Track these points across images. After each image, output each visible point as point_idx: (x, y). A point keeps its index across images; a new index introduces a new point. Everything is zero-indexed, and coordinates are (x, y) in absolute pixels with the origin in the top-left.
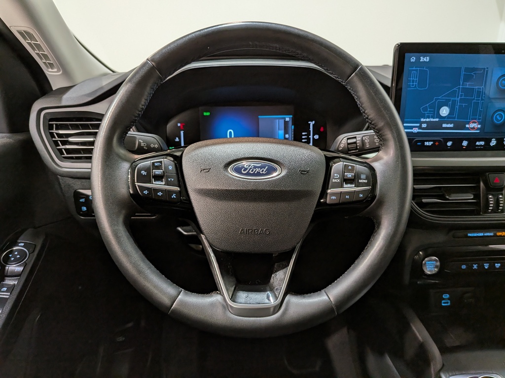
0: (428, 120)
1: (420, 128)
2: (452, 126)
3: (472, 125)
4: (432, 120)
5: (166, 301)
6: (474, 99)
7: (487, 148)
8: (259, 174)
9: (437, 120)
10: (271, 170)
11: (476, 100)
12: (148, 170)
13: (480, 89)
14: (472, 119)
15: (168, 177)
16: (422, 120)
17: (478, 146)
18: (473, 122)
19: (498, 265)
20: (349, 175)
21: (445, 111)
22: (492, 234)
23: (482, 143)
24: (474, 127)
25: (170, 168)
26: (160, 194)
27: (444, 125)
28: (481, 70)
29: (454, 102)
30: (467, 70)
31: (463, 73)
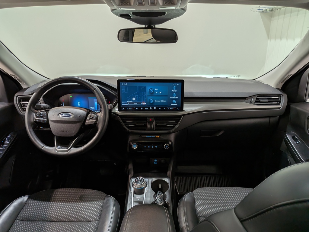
0: (129, 101)
1: (127, 104)
2: (137, 103)
3: (143, 103)
5: (41, 147)
6: (143, 96)
7: (149, 110)
8: (66, 117)
9: (132, 101)
10: (70, 116)
12: (39, 115)
13: (144, 92)
14: (143, 101)
15: (44, 117)
19: (156, 147)
20: (91, 117)
21: (134, 99)
22: (154, 137)
23: (147, 108)
24: (144, 104)
25: (45, 114)
26: (41, 121)
27: (134, 103)
28: (143, 87)
29: (136, 96)
30: (139, 87)
31: (138, 88)
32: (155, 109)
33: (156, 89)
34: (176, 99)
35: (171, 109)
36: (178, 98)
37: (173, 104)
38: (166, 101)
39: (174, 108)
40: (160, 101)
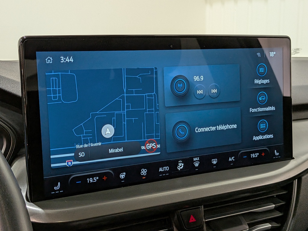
0: (86, 146)
1: (76, 158)
2: (121, 150)
3: (149, 146)
4: (92, 145)
6: (145, 111)
7: (174, 174)
9: (100, 144)
11: (149, 111)
13: (151, 96)
14: (148, 137)
16: (78, 146)
17: (161, 172)
18: (150, 142)
21: (108, 131)
23: (167, 168)
27: (111, 151)
28: (147, 70)
29: (119, 116)
30: (129, 71)
31: (124, 76)
32: (197, 165)
33: (196, 78)
34: (267, 116)
35: (253, 156)
36: (273, 108)
37: (260, 137)
38: (235, 126)
39: (265, 151)
40: (213, 129)
